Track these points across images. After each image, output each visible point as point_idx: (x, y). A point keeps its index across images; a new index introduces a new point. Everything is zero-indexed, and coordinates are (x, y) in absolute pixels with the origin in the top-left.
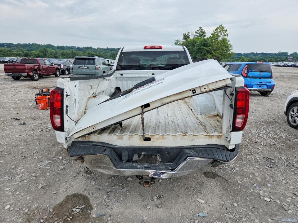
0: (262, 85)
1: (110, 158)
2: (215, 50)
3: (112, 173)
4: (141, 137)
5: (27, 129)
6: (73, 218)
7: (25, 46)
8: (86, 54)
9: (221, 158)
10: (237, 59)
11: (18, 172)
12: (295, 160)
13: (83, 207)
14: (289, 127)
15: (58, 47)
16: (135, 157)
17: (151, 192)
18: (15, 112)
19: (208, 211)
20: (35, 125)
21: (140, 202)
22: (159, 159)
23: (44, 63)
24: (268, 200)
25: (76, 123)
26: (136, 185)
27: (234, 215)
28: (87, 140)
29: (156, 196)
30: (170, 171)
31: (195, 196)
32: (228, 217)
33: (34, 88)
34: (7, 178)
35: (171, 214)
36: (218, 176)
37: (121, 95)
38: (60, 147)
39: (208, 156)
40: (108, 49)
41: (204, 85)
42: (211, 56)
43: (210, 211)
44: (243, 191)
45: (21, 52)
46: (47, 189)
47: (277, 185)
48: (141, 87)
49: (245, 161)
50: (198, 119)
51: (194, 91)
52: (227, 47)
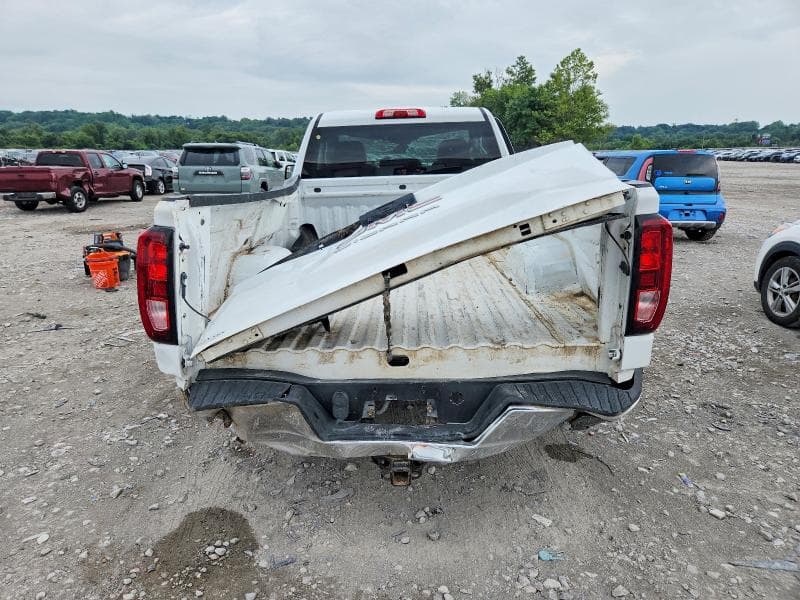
0: (691, 210)
1: (303, 413)
2: (560, 121)
3: (307, 452)
4: (382, 354)
5: (66, 340)
6: (207, 572)
7: (45, 117)
8: (210, 137)
9: (597, 406)
10: (619, 141)
11: (54, 454)
12: (786, 408)
13: (233, 541)
14: (768, 323)
15: (135, 120)
16: (369, 410)
17: (409, 499)
18: (32, 296)
19: (564, 546)
20: (87, 330)
21: (382, 525)
22: (432, 413)
23: (98, 164)
24: (721, 514)
25: (208, 319)
26: (367, 483)
27: (631, 554)
28: (238, 365)
29: (423, 509)
30: (462, 442)
31: (527, 509)
32: (617, 560)
33: (78, 232)
34: (26, 471)
35: (466, 555)
36: (586, 455)
37: (322, 246)
38: (160, 389)
39: (562, 403)
40: (269, 121)
41: (553, 212)
42: (550, 135)
43: (568, 546)
44: (653, 492)
45: (33, 136)
46: (135, 496)
47: (743, 474)
48: (380, 221)
49: (653, 416)
50: (531, 306)
51: (524, 227)
52: (595, 111)
